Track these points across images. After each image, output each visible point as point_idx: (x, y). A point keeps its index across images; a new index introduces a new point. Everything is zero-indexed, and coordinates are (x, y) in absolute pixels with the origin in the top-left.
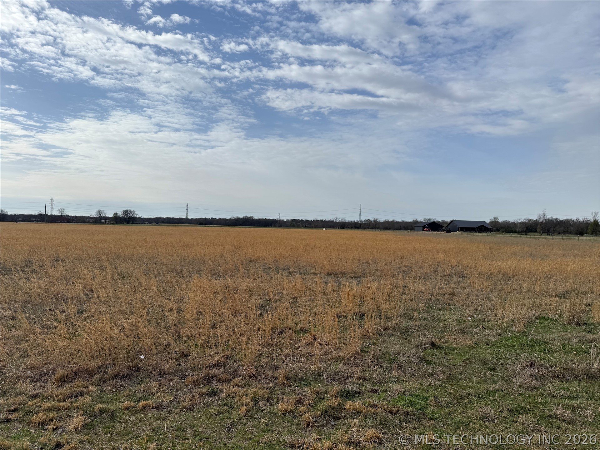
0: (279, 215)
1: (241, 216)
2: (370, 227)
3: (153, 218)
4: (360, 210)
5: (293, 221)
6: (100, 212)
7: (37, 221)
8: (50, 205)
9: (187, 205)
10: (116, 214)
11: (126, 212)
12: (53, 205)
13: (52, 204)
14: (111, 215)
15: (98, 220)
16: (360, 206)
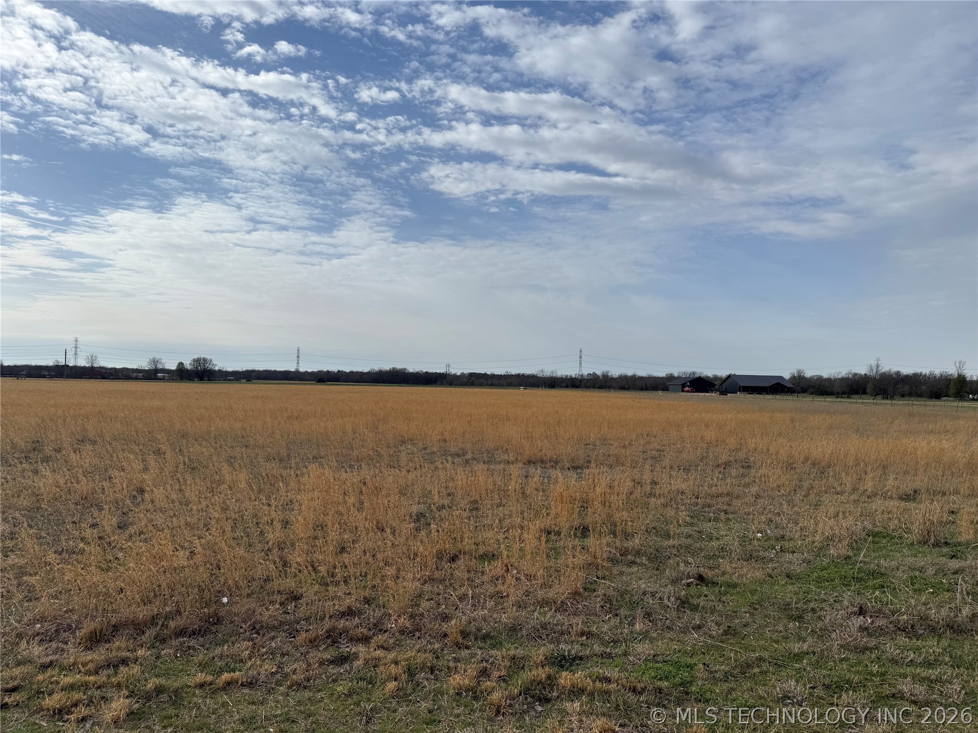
0: (448, 366)
1: (387, 367)
2: (597, 386)
3: (243, 372)
4: (581, 357)
5: (472, 375)
6: (155, 362)
7: (51, 377)
8: (74, 349)
9: (298, 350)
10: (181, 364)
11: (197, 361)
12: (78, 350)
13: (76, 348)
14: (173, 366)
15: (152, 375)
16: (581, 351)
